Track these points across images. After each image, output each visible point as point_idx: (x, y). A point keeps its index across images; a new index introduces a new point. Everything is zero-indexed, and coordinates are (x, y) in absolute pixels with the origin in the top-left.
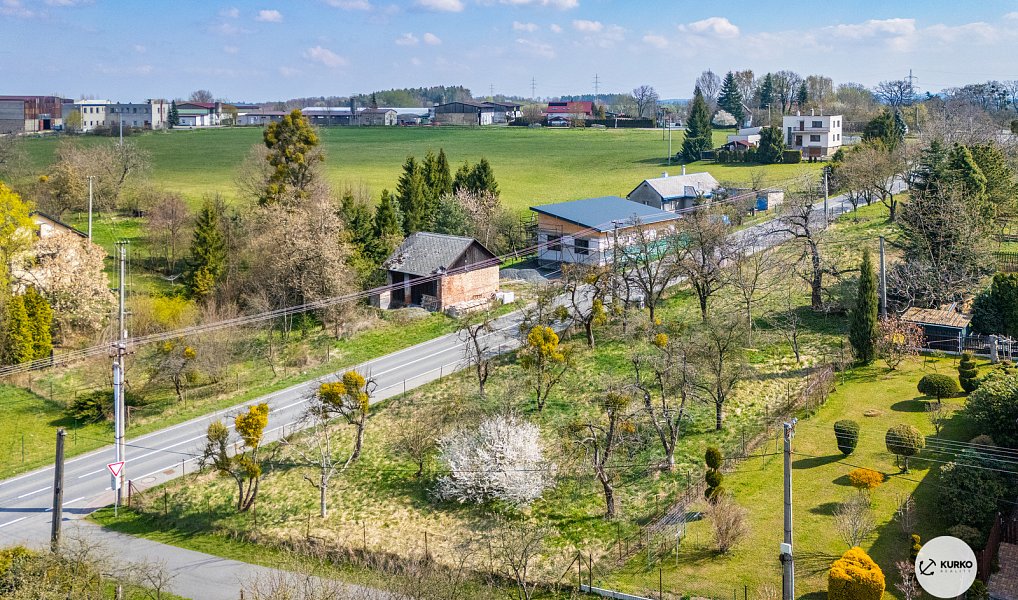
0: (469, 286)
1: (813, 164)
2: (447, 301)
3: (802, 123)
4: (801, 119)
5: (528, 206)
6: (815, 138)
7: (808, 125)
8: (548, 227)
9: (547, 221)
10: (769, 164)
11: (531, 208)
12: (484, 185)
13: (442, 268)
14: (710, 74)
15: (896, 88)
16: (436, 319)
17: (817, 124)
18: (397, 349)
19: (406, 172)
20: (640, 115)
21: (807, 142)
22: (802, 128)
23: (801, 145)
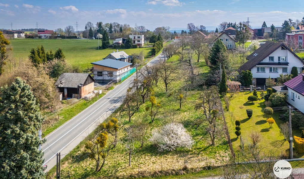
0: (87, 89)
1: (140, 48)
2: (83, 95)
3: (135, 37)
4: (134, 36)
5: (90, 63)
6: (139, 41)
7: (136, 38)
8: (97, 69)
9: (97, 67)
10: (129, 48)
11: (91, 63)
12: (61, 57)
13: (81, 84)
14: (90, 23)
15: (141, 28)
16: (82, 102)
17: (139, 37)
18: (78, 113)
19: (31, 54)
20: (69, 35)
21: (136, 42)
22: (135, 38)
23: (135, 43)
